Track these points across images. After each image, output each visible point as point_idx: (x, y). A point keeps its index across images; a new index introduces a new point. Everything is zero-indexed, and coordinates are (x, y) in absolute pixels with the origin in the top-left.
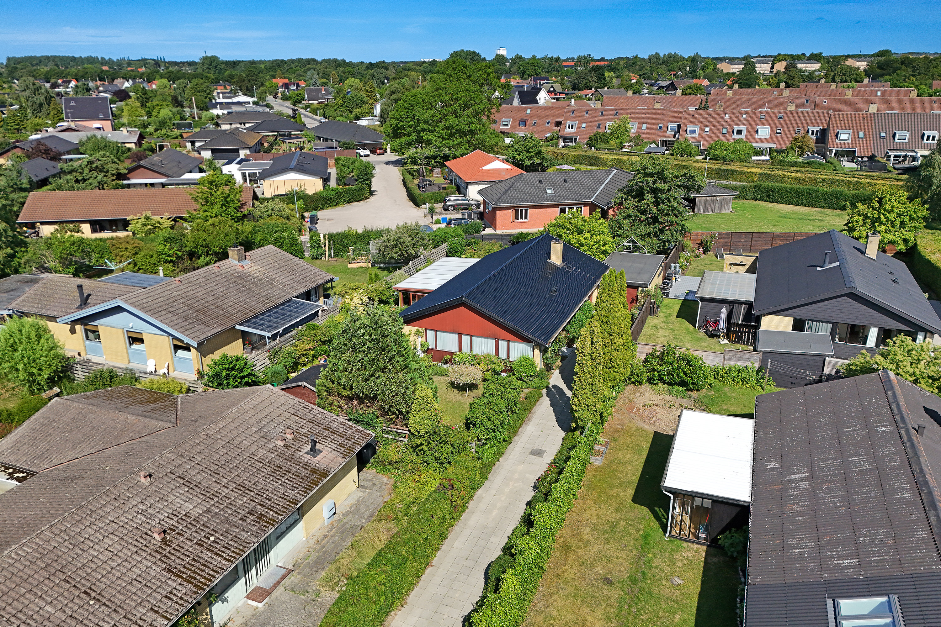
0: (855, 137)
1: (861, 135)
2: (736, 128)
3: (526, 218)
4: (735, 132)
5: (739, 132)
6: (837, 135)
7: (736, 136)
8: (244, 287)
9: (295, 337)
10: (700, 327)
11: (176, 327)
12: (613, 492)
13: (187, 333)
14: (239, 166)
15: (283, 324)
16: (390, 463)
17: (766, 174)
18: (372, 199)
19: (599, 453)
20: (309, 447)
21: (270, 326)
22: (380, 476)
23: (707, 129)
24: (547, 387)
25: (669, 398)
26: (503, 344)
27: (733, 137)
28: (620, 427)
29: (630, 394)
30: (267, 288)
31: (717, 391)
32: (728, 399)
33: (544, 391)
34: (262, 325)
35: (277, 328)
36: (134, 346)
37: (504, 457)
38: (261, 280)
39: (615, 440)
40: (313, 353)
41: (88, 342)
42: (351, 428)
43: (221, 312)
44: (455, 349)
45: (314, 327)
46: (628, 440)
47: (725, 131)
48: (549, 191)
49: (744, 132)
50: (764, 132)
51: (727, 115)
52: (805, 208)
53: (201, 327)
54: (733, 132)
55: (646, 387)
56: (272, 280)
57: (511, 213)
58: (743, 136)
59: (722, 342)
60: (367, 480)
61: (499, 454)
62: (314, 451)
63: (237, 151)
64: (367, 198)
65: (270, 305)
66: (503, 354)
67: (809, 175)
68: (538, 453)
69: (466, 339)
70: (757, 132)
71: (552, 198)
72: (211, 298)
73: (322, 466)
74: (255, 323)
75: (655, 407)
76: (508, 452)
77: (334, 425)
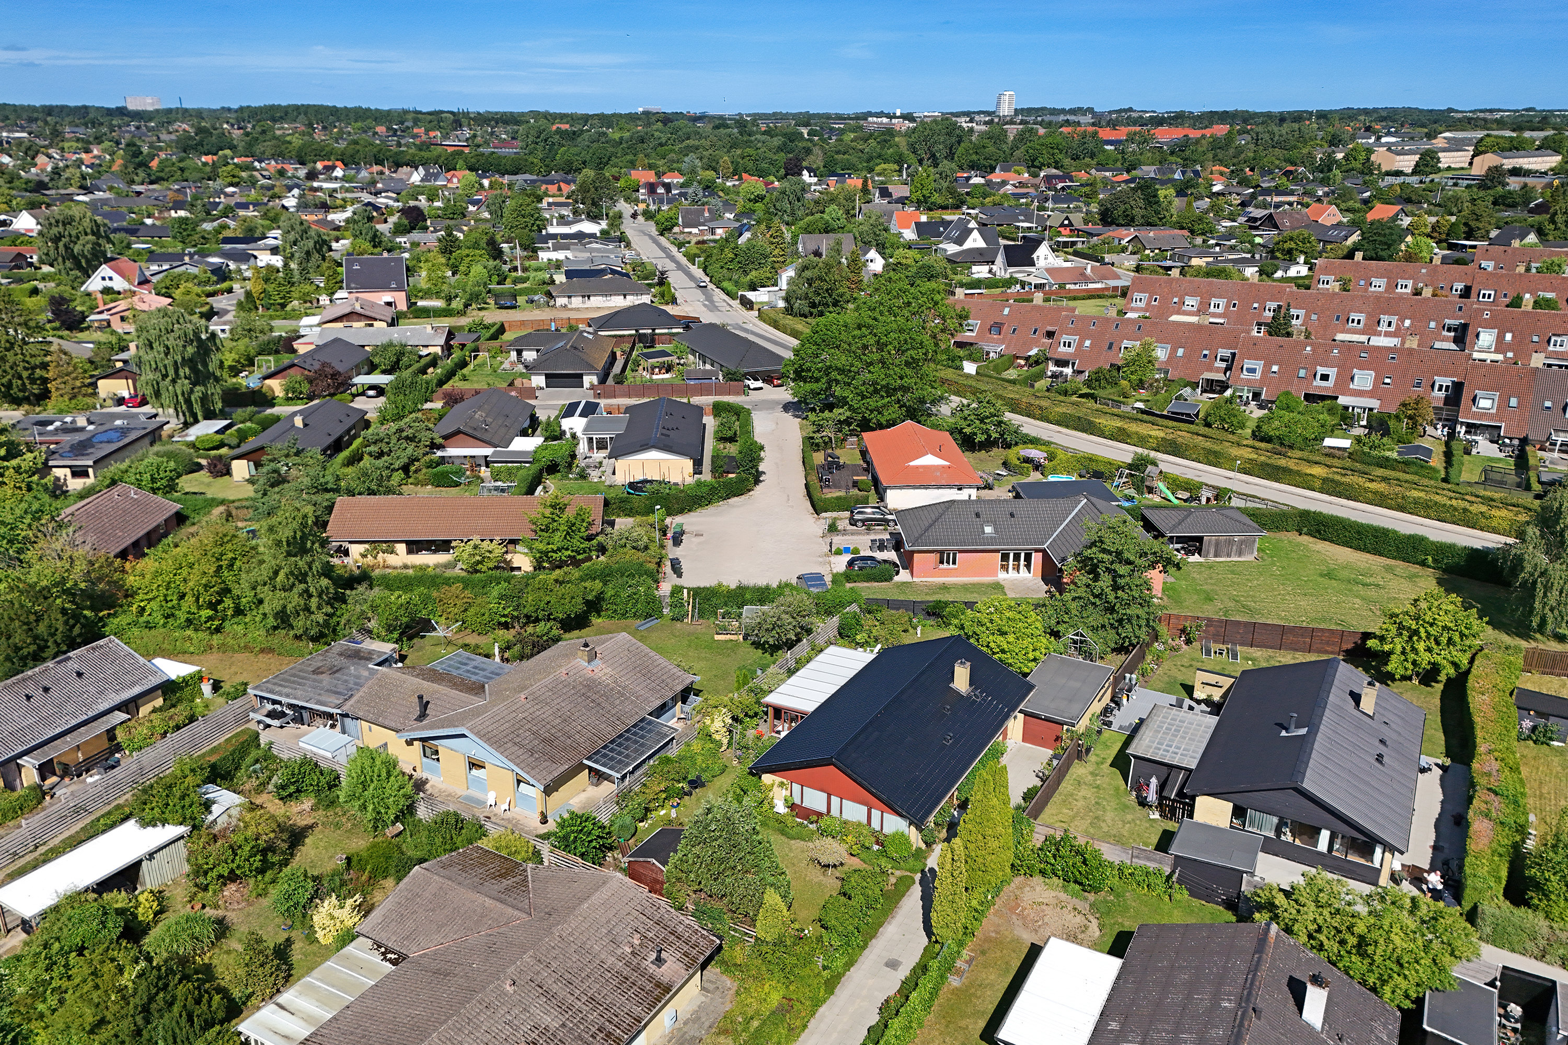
0: (1504, 404)
1: (1514, 402)
2: (1321, 370)
3: (954, 563)
4: (1318, 377)
5: (1325, 377)
6: (1474, 400)
7: (1318, 382)
8: (593, 701)
9: (645, 774)
10: (1132, 788)
11: (522, 765)
12: (963, 1023)
13: (533, 772)
14: (584, 421)
15: (635, 759)
16: (735, 965)
17: (1333, 481)
18: (759, 488)
19: (959, 973)
20: (654, 956)
21: (620, 762)
22: (724, 977)
23: (1275, 368)
24: (923, 871)
25: (1063, 896)
26: (876, 814)
27: (1315, 383)
28: (993, 935)
29: (1017, 888)
30: (617, 702)
31: (1118, 896)
32: (1127, 909)
33: (918, 876)
34: (612, 759)
35: (628, 765)
36: (474, 772)
37: (857, 966)
38: (612, 689)
39: (983, 953)
40: (664, 796)
41: (425, 760)
42: (696, 932)
43: (569, 742)
44: (824, 810)
45: (668, 760)
46: (999, 954)
47: (1302, 373)
48: (988, 530)
49: (1332, 379)
50: (1364, 379)
51: (1308, 348)
52: (1368, 556)
53: (548, 764)
54: (1315, 375)
55: (1038, 879)
56: (624, 688)
57: (935, 557)
58: (1330, 383)
59: (1152, 817)
60: (711, 982)
61: (849, 965)
62: (659, 961)
63: (580, 376)
64: (749, 490)
65: (621, 728)
66: (876, 825)
67: (1398, 489)
68: (893, 964)
69: (835, 800)
70: (1352, 379)
71: (991, 540)
72: (558, 721)
73: (665, 980)
74: (605, 756)
75: (1044, 907)
76: (861, 959)
77: (680, 929)
